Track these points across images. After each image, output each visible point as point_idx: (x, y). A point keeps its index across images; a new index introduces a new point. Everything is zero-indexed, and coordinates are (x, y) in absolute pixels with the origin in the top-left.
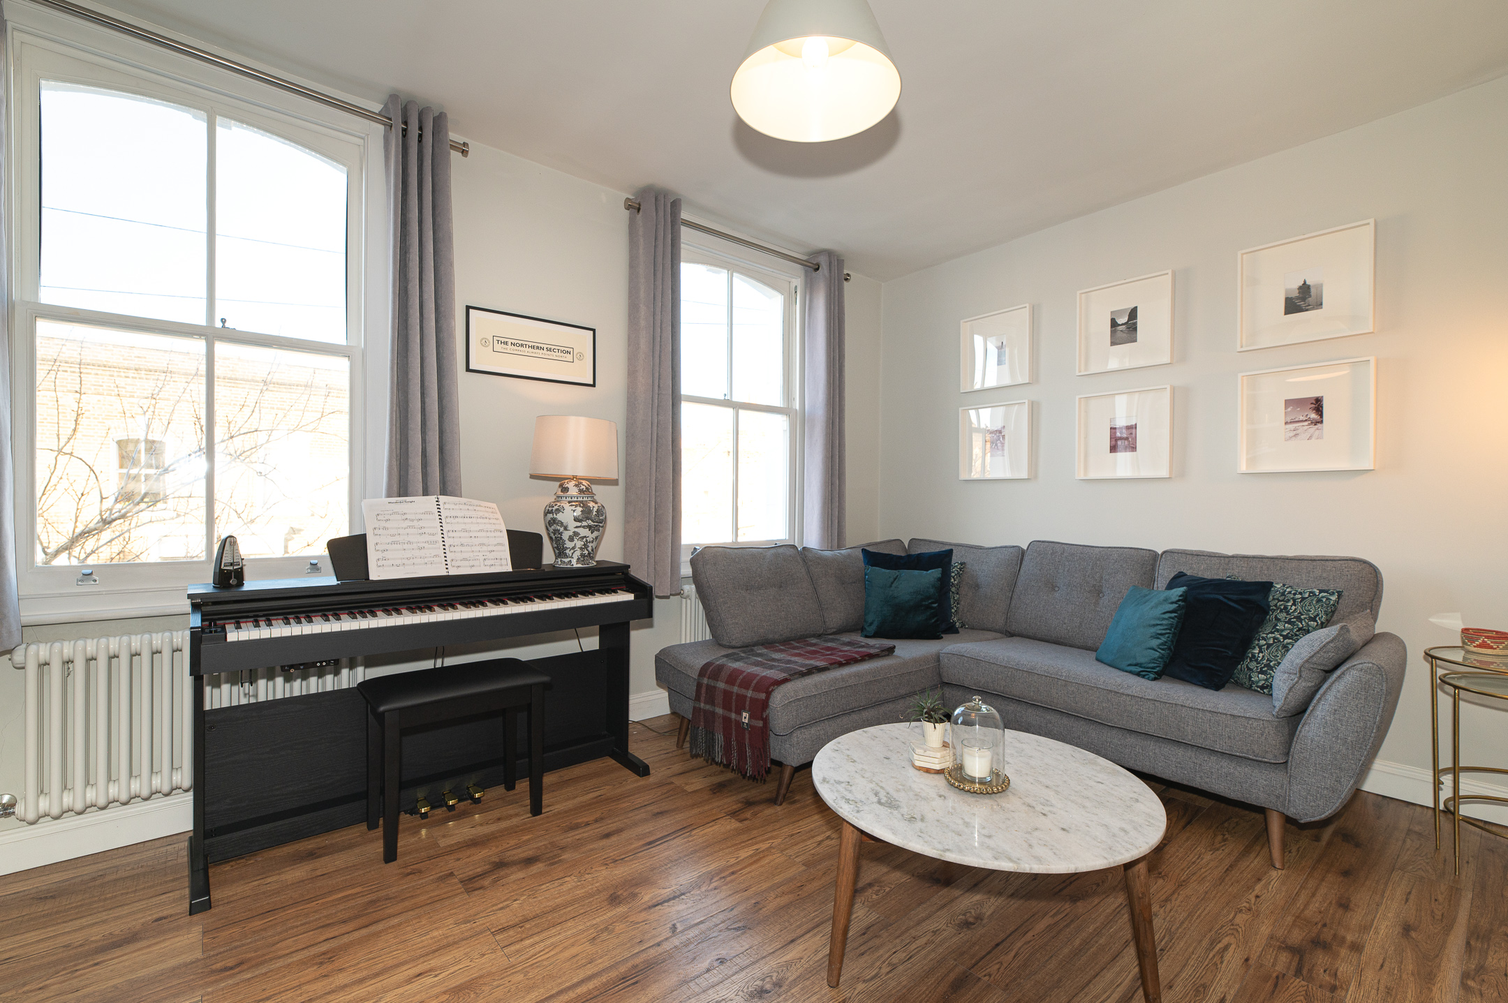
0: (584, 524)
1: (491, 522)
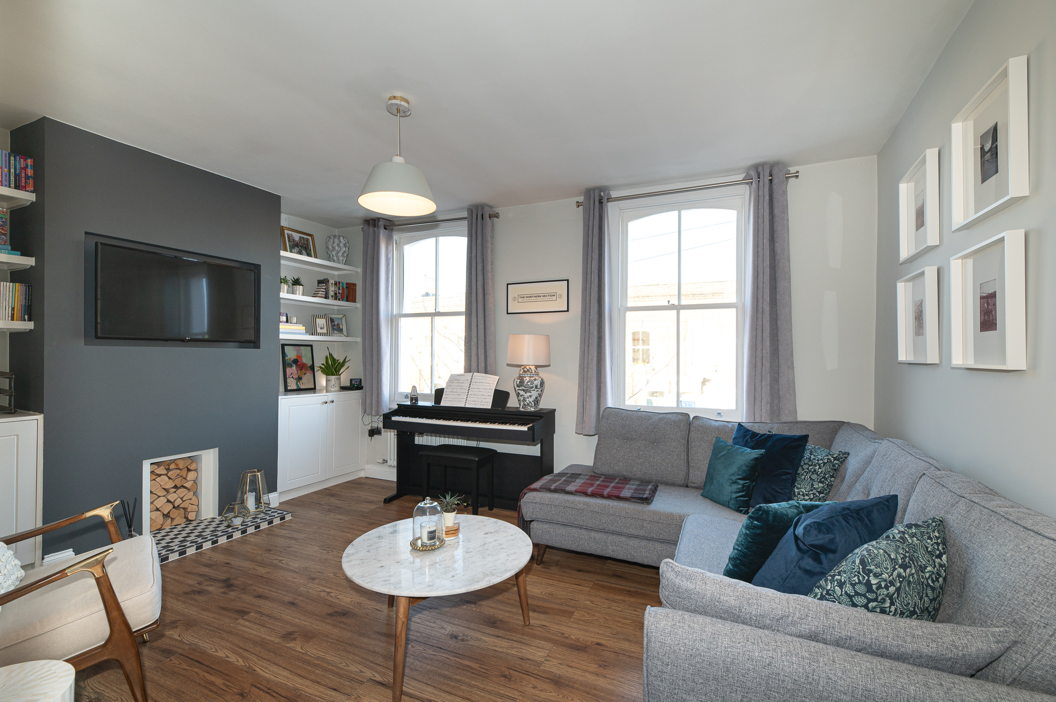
0: (521, 388)
1: (490, 385)
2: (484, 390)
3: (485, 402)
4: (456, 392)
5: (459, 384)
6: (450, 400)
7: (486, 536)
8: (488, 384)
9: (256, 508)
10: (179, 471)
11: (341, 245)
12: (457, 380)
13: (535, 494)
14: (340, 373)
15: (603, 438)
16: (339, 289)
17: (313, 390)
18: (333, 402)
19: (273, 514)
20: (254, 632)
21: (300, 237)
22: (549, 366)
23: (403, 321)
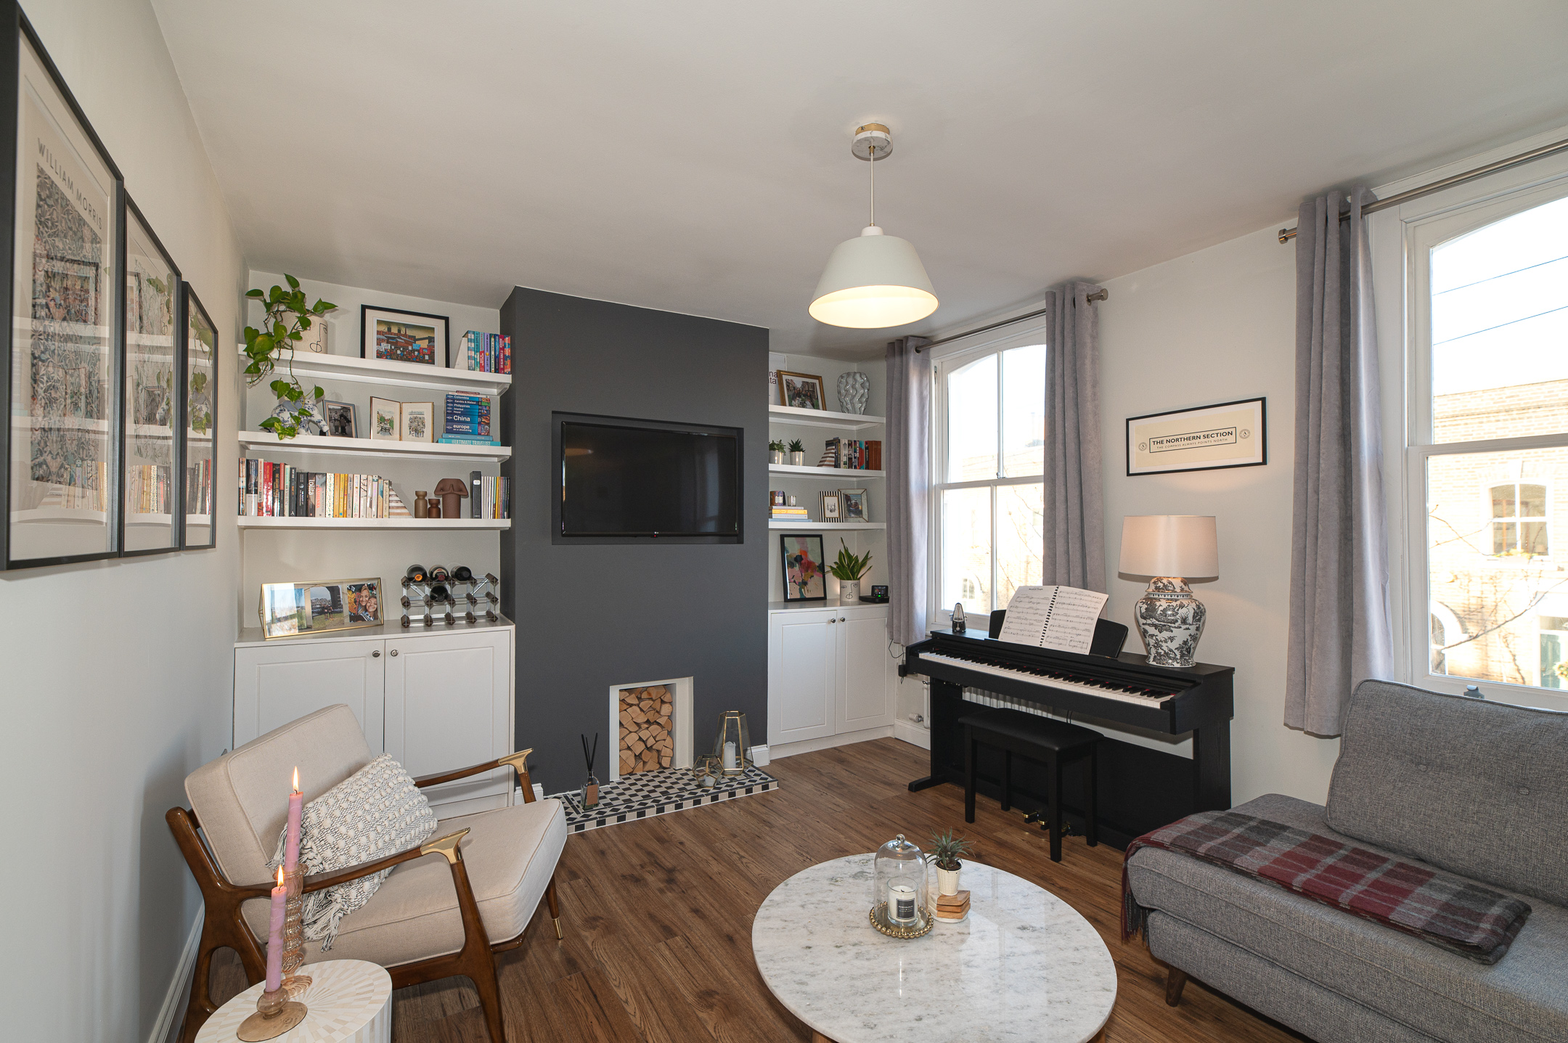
0: (1149, 622)
1: (1089, 610)
2: (1078, 620)
3: (1080, 642)
4: (1026, 619)
5: (1031, 605)
6: (1015, 632)
7: (1020, 933)
8: (1085, 609)
9: (737, 764)
10: (652, 702)
11: (858, 386)
12: (1028, 597)
13: (1159, 853)
14: (859, 576)
15: (1354, 750)
16: (855, 452)
17: (822, 600)
18: (844, 620)
19: (756, 778)
20: (670, 972)
21: (803, 382)
22: (1216, 578)
23: (949, 497)
